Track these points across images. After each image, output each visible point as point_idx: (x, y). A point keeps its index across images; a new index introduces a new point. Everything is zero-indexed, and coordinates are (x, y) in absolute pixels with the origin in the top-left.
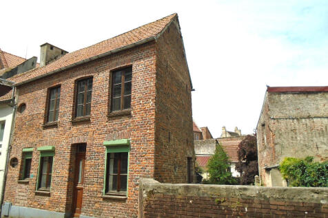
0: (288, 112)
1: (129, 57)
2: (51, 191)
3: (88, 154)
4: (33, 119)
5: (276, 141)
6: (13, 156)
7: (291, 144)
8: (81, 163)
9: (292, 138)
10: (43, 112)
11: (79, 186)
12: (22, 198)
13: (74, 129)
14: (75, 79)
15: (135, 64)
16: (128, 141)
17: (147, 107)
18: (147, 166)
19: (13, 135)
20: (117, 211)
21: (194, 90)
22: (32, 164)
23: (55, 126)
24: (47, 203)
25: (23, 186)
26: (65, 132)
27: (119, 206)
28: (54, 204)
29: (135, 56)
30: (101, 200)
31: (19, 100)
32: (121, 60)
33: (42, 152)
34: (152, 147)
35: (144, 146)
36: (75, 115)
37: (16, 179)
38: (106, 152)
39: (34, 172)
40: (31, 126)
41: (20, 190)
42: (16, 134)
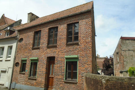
0: (129, 48)
1: (77, 18)
2: (37, 78)
3: (56, 62)
4: (27, 45)
5: (124, 60)
6: (17, 62)
7: (131, 62)
8: (51, 65)
9: (131, 59)
10: (32, 42)
11: (50, 76)
12: (21, 80)
13: (48, 50)
14: (49, 27)
15: (80, 22)
16: (78, 56)
17: (87, 41)
18: (88, 68)
19: (17, 52)
20: (72, 88)
21: (96, 36)
22: (27, 65)
23: (39, 48)
24: (35, 83)
25: (22, 75)
26: (44, 51)
27: (73, 86)
28: (38, 84)
29: (80, 18)
30: (64, 83)
31: (19, 37)
32: (73, 19)
33: (32, 60)
34: (91, 59)
35: (86, 59)
36: (48, 44)
37: (19, 72)
38: (66, 61)
39: (28, 69)
40: (26, 48)
41: (20, 77)
42: (18, 52)
